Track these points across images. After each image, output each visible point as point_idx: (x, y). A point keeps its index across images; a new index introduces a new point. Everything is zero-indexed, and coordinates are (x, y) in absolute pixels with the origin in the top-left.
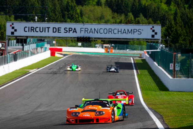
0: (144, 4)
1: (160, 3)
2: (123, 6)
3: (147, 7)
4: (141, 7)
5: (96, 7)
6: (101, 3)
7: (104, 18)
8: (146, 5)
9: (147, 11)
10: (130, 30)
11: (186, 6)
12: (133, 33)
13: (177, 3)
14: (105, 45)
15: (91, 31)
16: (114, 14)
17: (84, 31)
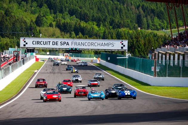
0: (82, 26)
1: (93, 25)
2: (68, 27)
3: (85, 28)
4: (81, 27)
5: (49, 28)
6: (52, 25)
7: (55, 35)
8: (84, 26)
9: (85, 30)
10: (106, 44)
11: (111, 27)
12: (108, 45)
13: (104, 25)
14: (65, 54)
15: (79, 44)
16: (62, 32)
17: (74, 44)
